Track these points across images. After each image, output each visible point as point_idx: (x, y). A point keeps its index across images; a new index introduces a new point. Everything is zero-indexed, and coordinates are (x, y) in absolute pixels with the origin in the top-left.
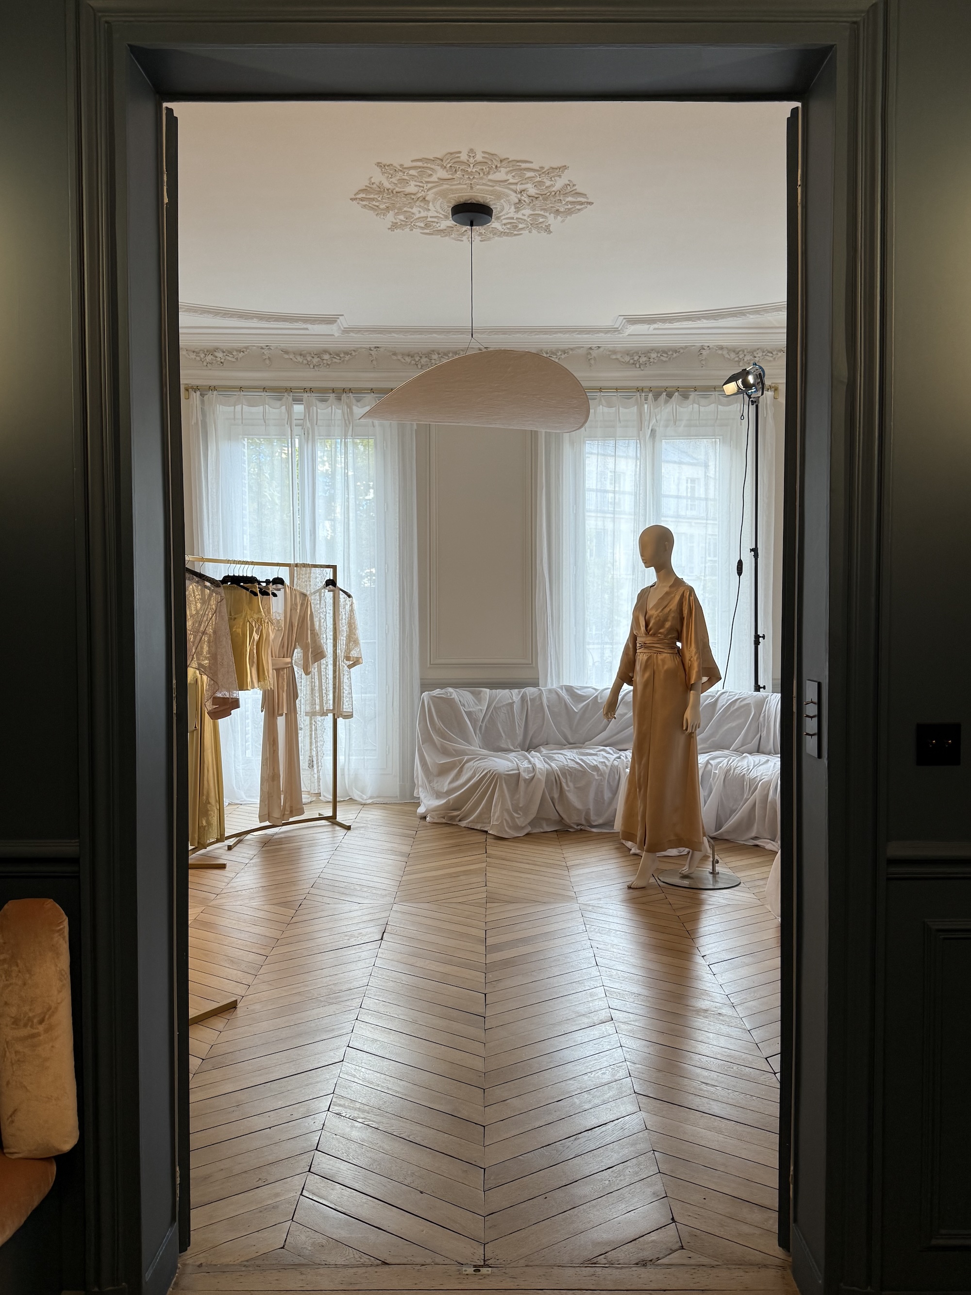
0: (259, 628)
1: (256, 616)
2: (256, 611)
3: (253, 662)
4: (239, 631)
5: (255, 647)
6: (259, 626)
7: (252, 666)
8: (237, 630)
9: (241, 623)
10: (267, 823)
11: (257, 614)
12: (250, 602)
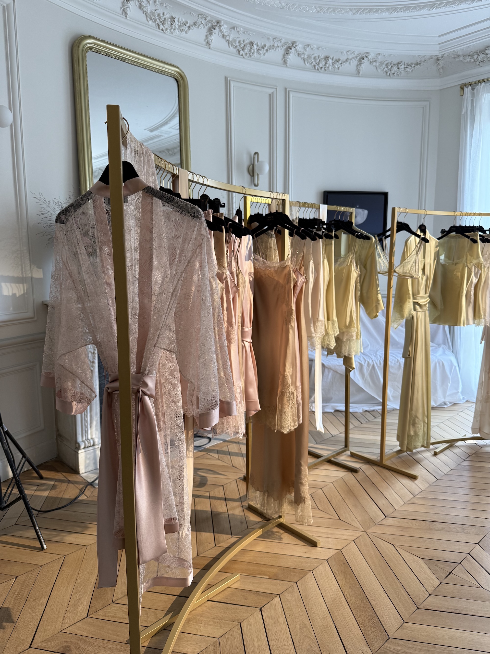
0: (478, 272)
1: (474, 262)
2: (475, 257)
3: (470, 302)
4: (459, 274)
5: (473, 289)
6: (478, 270)
7: (469, 305)
8: (457, 273)
9: (461, 268)
10: (478, 435)
11: (475, 259)
12: (471, 249)
